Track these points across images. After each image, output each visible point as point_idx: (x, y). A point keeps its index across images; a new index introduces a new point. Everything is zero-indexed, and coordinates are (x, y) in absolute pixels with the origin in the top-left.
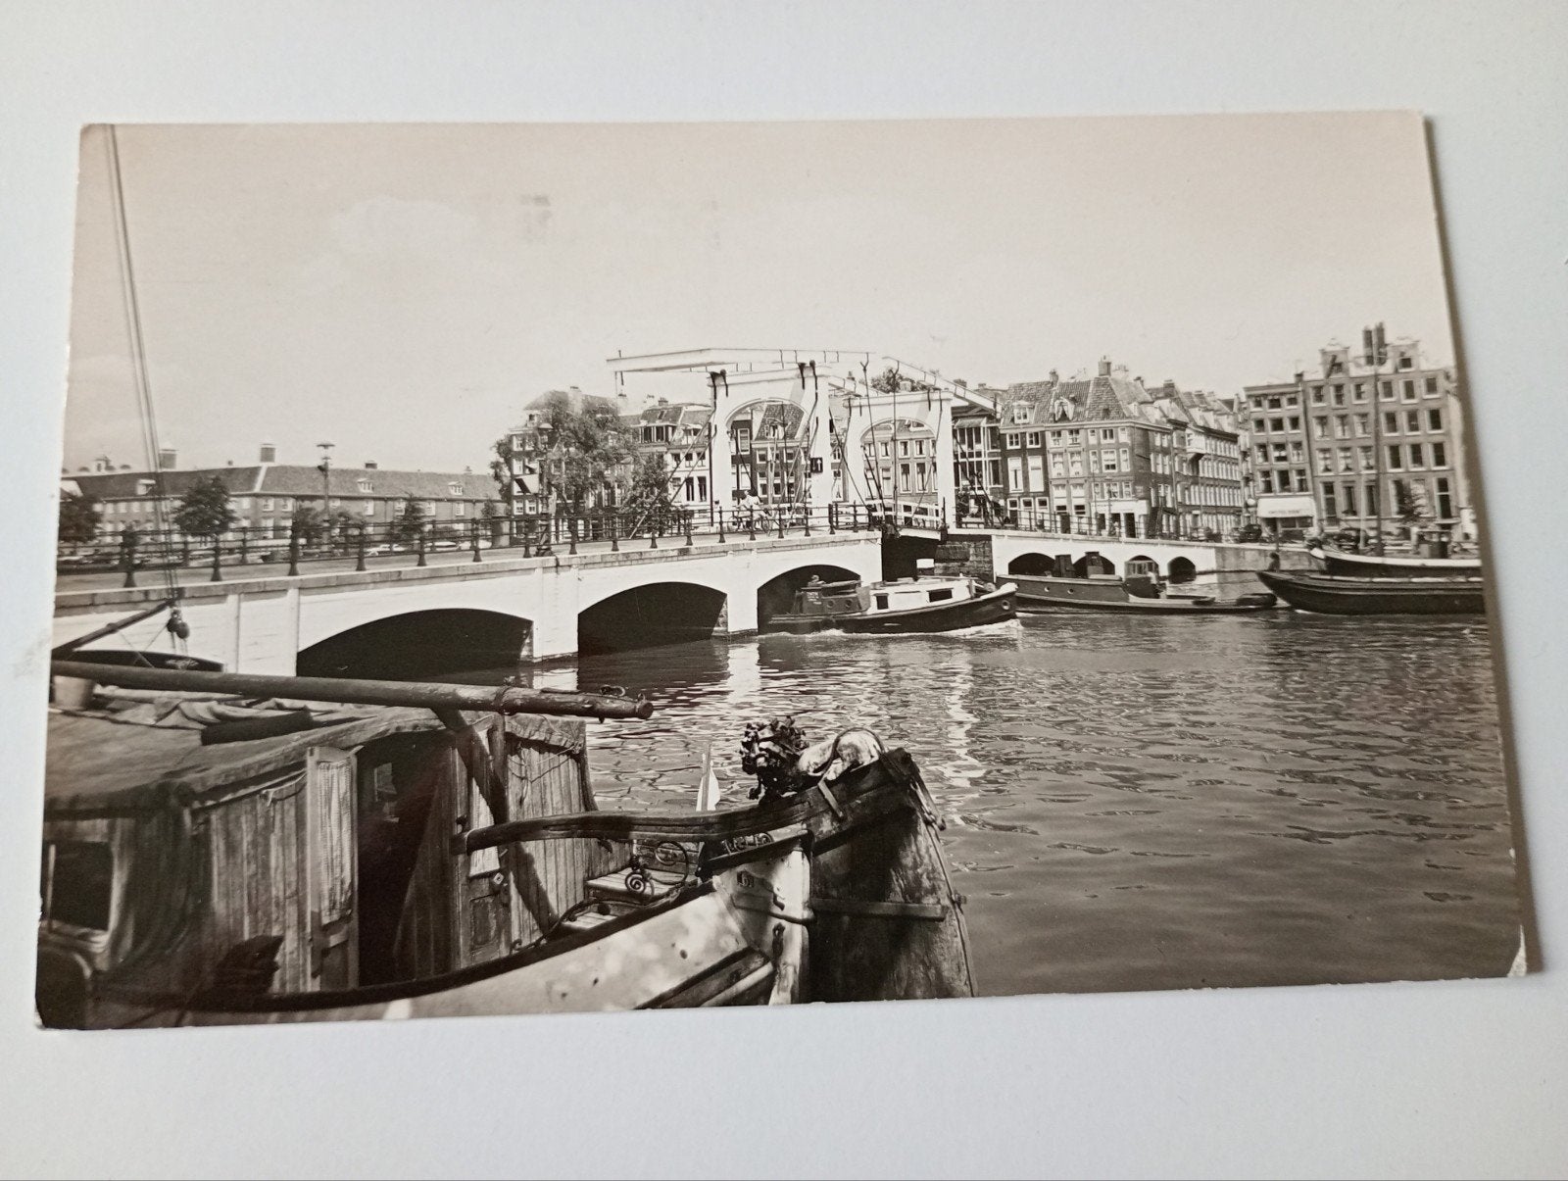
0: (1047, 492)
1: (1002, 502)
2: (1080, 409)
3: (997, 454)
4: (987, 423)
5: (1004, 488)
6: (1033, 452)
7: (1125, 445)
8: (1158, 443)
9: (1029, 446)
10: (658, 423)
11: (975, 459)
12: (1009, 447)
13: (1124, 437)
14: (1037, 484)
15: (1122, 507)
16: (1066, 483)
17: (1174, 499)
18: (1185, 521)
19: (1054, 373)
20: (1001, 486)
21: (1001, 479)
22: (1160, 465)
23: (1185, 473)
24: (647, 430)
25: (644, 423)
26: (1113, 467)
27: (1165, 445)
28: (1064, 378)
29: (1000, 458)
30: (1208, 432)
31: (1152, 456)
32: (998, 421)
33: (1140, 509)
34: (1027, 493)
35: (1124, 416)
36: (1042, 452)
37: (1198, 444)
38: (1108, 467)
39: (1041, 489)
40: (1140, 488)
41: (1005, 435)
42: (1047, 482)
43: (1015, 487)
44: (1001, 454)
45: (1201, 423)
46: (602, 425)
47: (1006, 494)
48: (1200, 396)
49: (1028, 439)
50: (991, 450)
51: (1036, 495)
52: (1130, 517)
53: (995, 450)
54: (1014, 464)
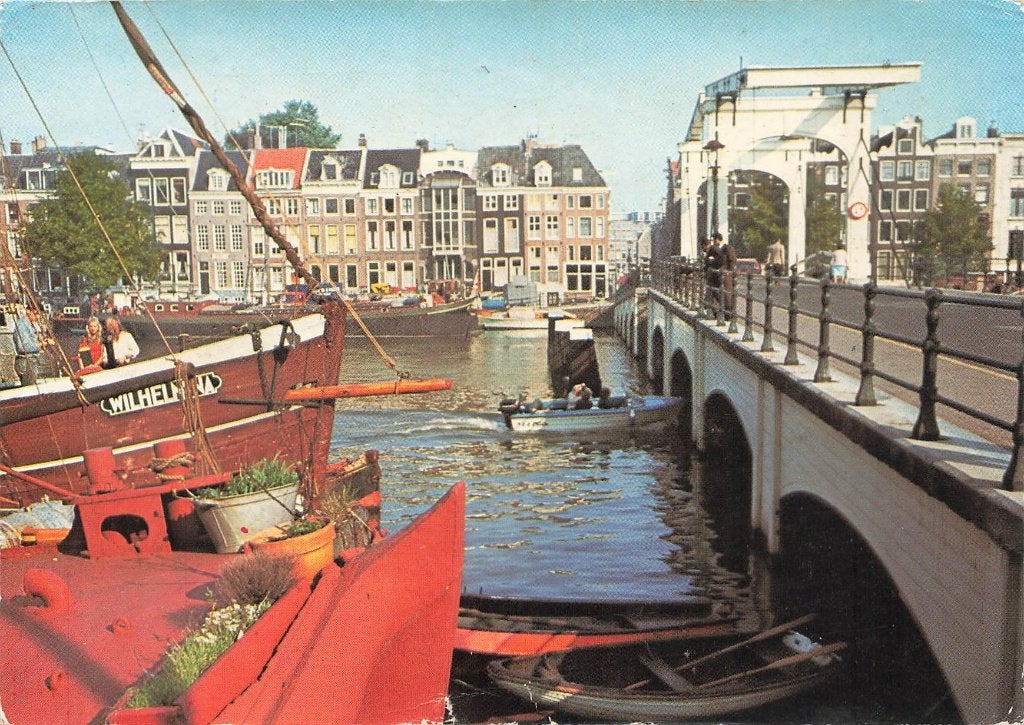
0: (521, 254)
1: (474, 262)
3: (472, 216)
4: (463, 184)
5: (478, 249)
6: (510, 215)
9: (506, 209)
12: (485, 209)
14: (511, 246)
20: (475, 247)
21: (474, 239)
28: (539, 144)
29: (475, 219)
32: (475, 182)
34: (501, 254)
36: (519, 215)
39: (515, 250)
41: (482, 197)
42: (522, 245)
43: (489, 247)
44: (476, 216)
47: (480, 253)
49: (505, 202)
50: (464, 212)
51: (510, 256)
53: (469, 212)
54: (489, 225)
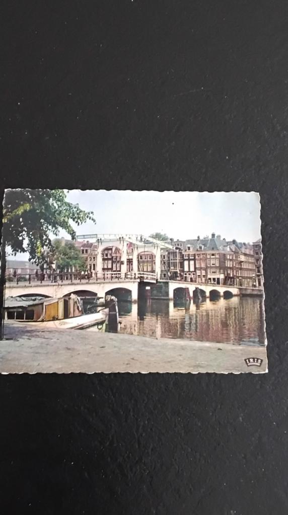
0: (195, 271)
1: (182, 274)
2: (205, 248)
6: (192, 259)
7: (217, 258)
8: (228, 258)
9: (190, 258)
10: (86, 248)
11: (175, 261)
12: (185, 258)
13: (217, 256)
14: (192, 269)
15: (216, 276)
16: (201, 269)
17: (233, 274)
18: (237, 281)
19: (198, 237)
20: (182, 269)
21: (182, 267)
22: (229, 264)
23: (237, 266)
24: (83, 250)
25: (82, 248)
26: (214, 264)
27: (231, 258)
28: (201, 238)
30: (245, 255)
31: (226, 262)
32: (182, 250)
33: (222, 277)
34: (189, 271)
35: (218, 250)
36: (194, 260)
37: (242, 258)
38: (213, 264)
39: (193, 270)
40: (222, 271)
41: (184, 254)
42: (195, 268)
43: (186, 269)
44: (182, 260)
45: (243, 252)
46: (70, 248)
47: (183, 271)
48: (244, 244)
49: (190, 256)
50: (180, 259)
51: (192, 272)
52: (218, 279)
54: (186, 263)
